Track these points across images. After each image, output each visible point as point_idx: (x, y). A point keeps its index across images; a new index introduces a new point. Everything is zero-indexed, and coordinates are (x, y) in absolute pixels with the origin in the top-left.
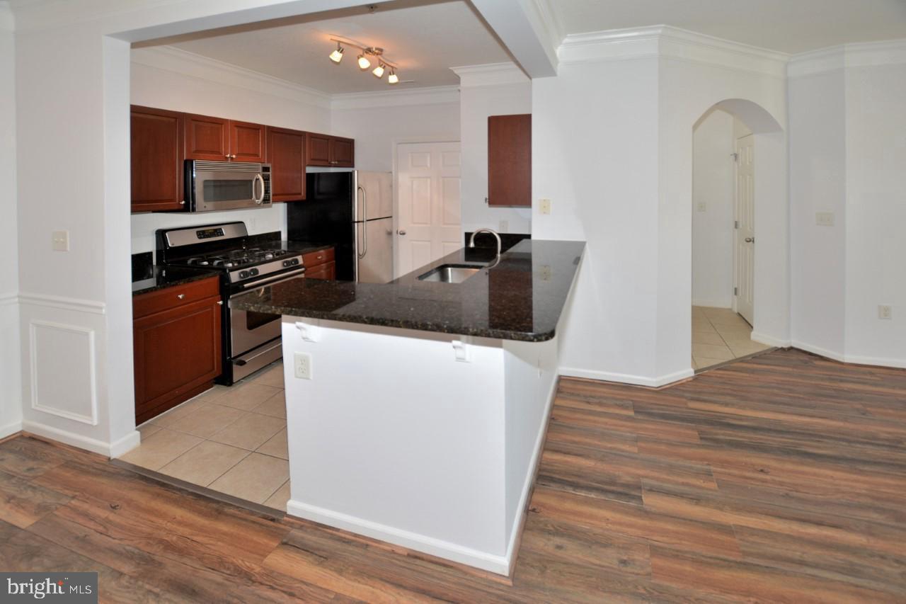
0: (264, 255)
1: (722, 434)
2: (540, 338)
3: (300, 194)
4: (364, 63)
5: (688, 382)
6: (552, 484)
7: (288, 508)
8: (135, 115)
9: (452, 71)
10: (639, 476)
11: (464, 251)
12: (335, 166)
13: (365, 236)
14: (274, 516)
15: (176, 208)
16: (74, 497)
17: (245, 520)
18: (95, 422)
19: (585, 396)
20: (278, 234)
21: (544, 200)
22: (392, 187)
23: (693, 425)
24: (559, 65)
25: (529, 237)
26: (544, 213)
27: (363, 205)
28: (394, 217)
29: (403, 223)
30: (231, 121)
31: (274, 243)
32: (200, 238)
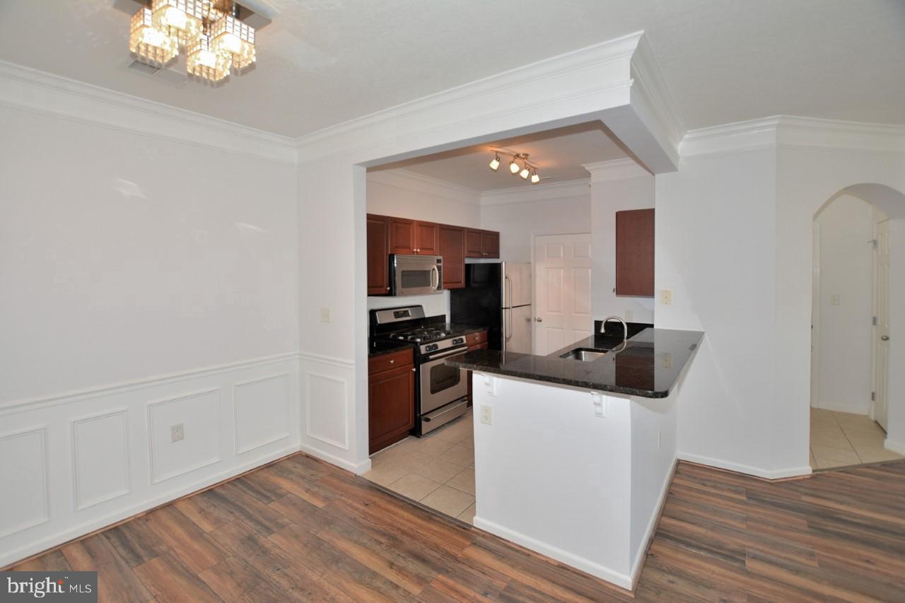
0: (439, 334)
1: (831, 526)
2: (656, 395)
3: (461, 282)
4: (514, 168)
5: (804, 479)
6: (667, 540)
7: (474, 522)
8: (370, 221)
9: (583, 168)
10: (745, 546)
11: (594, 337)
12: (486, 257)
13: (511, 321)
14: (465, 527)
15: (384, 292)
16: (342, 495)
17: (447, 526)
18: (347, 448)
19: (702, 480)
20: (444, 317)
21: (666, 291)
22: (531, 277)
23: (804, 515)
24: (681, 160)
25: (652, 326)
26: (666, 303)
27: (510, 294)
28: (532, 305)
29: (539, 311)
30: (417, 221)
31: (440, 325)
32: (396, 318)
